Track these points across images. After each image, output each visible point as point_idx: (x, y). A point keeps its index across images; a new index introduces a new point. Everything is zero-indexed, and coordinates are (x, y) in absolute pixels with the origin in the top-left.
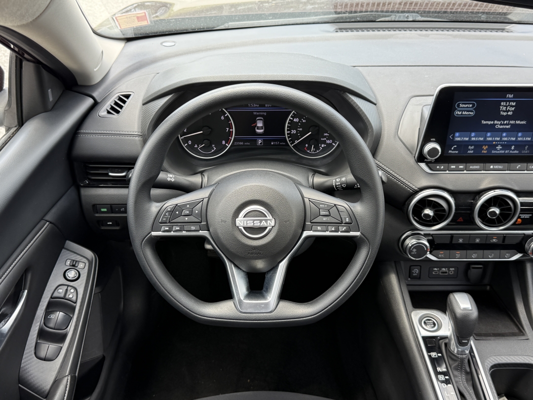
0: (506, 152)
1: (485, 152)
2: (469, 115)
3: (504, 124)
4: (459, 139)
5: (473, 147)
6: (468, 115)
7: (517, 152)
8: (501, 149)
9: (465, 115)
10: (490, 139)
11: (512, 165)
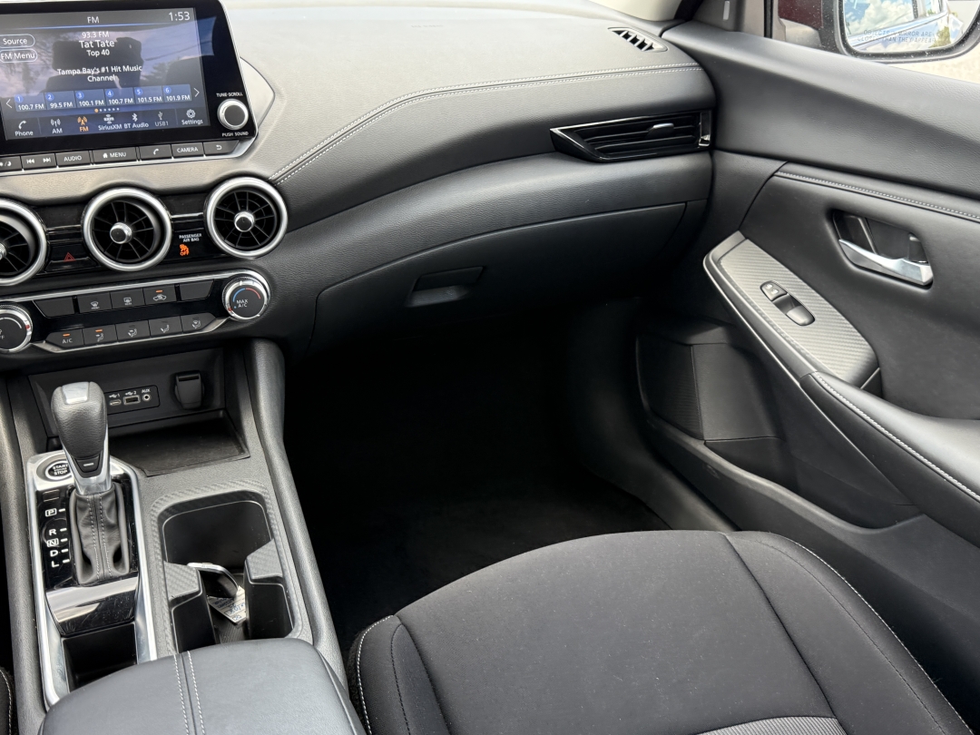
1: (86, 129)
4: (25, 108)
5: (59, 122)
6: (26, 59)
8: (113, 123)
10: (86, 104)
11: (144, 149)
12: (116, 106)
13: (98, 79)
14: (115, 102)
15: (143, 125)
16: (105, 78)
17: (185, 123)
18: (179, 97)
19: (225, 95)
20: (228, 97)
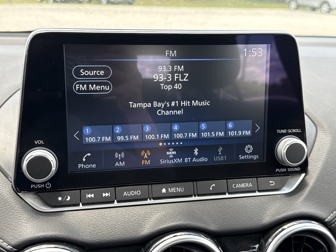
0: (186, 160)
1: (148, 163)
2: (103, 91)
3: (171, 108)
4: (92, 140)
5: (123, 155)
6: (100, 91)
7: (206, 160)
8: (175, 157)
9: (94, 91)
10: (151, 137)
11: (201, 184)
12: (179, 140)
13: (167, 113)
14: (180, 136)
15: (202, 159)
16: (173, 113)
17: (242, 157)
18: (240, 133)
19: (284, 131)
20: (287, 134)
